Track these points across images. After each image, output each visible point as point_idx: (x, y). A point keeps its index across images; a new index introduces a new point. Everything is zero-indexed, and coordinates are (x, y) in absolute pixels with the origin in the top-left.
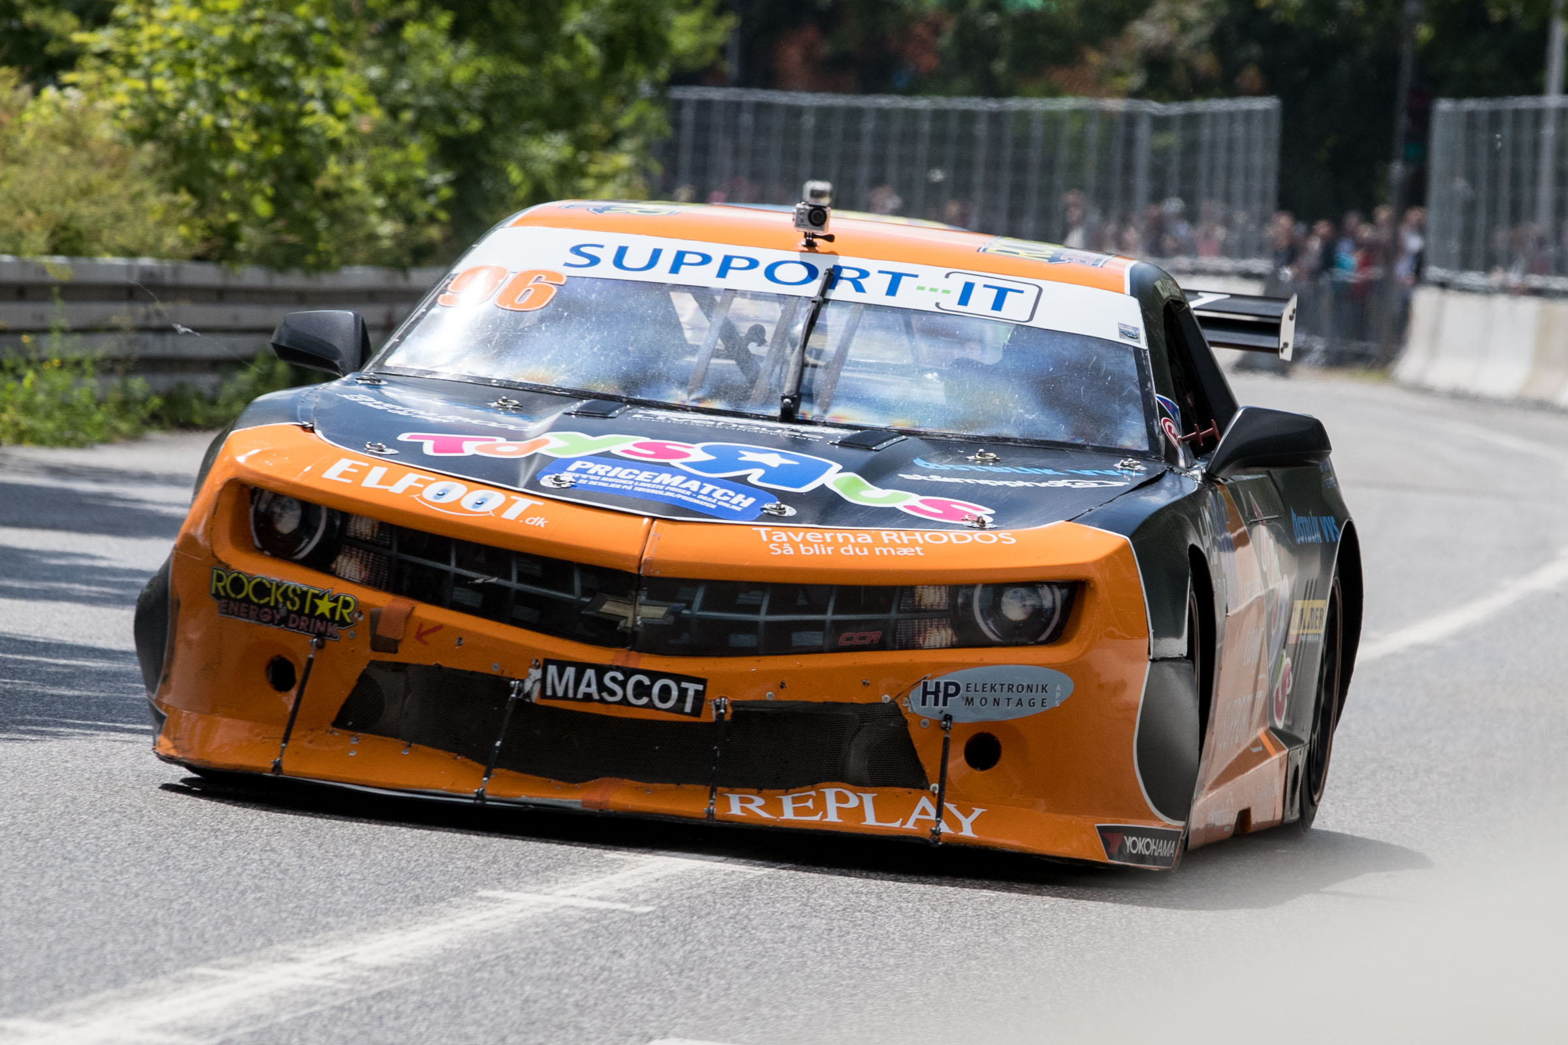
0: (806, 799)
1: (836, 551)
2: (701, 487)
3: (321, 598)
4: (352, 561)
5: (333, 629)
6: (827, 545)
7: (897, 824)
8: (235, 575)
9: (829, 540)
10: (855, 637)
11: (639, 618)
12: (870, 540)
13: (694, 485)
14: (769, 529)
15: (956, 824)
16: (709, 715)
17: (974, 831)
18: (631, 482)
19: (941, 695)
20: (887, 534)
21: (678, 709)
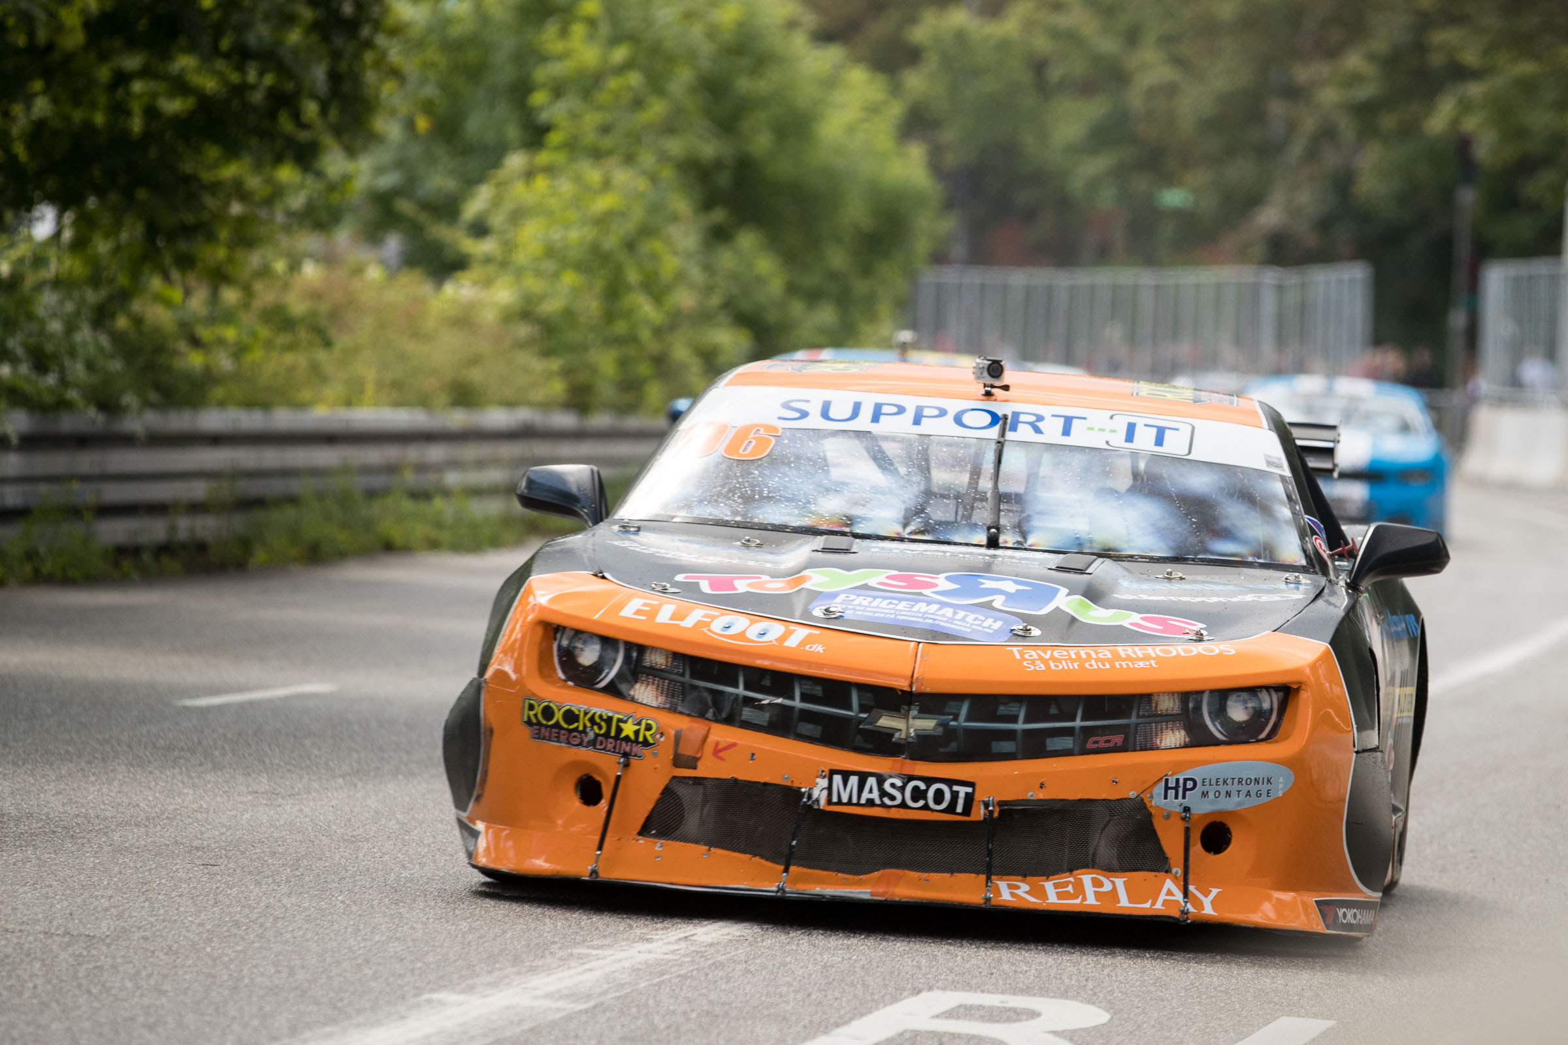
0: (1066, 884)
1: (1081, 666)
2: (955, 613)
3: (625, 722)
4: (649, 688)
5: (637, 749)
6: (1073, 661)
7: (1148, 905)
8: (546, 704)
9: (1074, 656)
10: (1102, 741)
11: (912, 730)
12: (1109, 656)
13: (949, 612)
14: (1021, 648)
15: (1199, 904)
16: (979, 813)
17: (1214, 909)
18: (893, 612)
19: (1181, 790)
20: (1123, 650)
21: (951, 809)
